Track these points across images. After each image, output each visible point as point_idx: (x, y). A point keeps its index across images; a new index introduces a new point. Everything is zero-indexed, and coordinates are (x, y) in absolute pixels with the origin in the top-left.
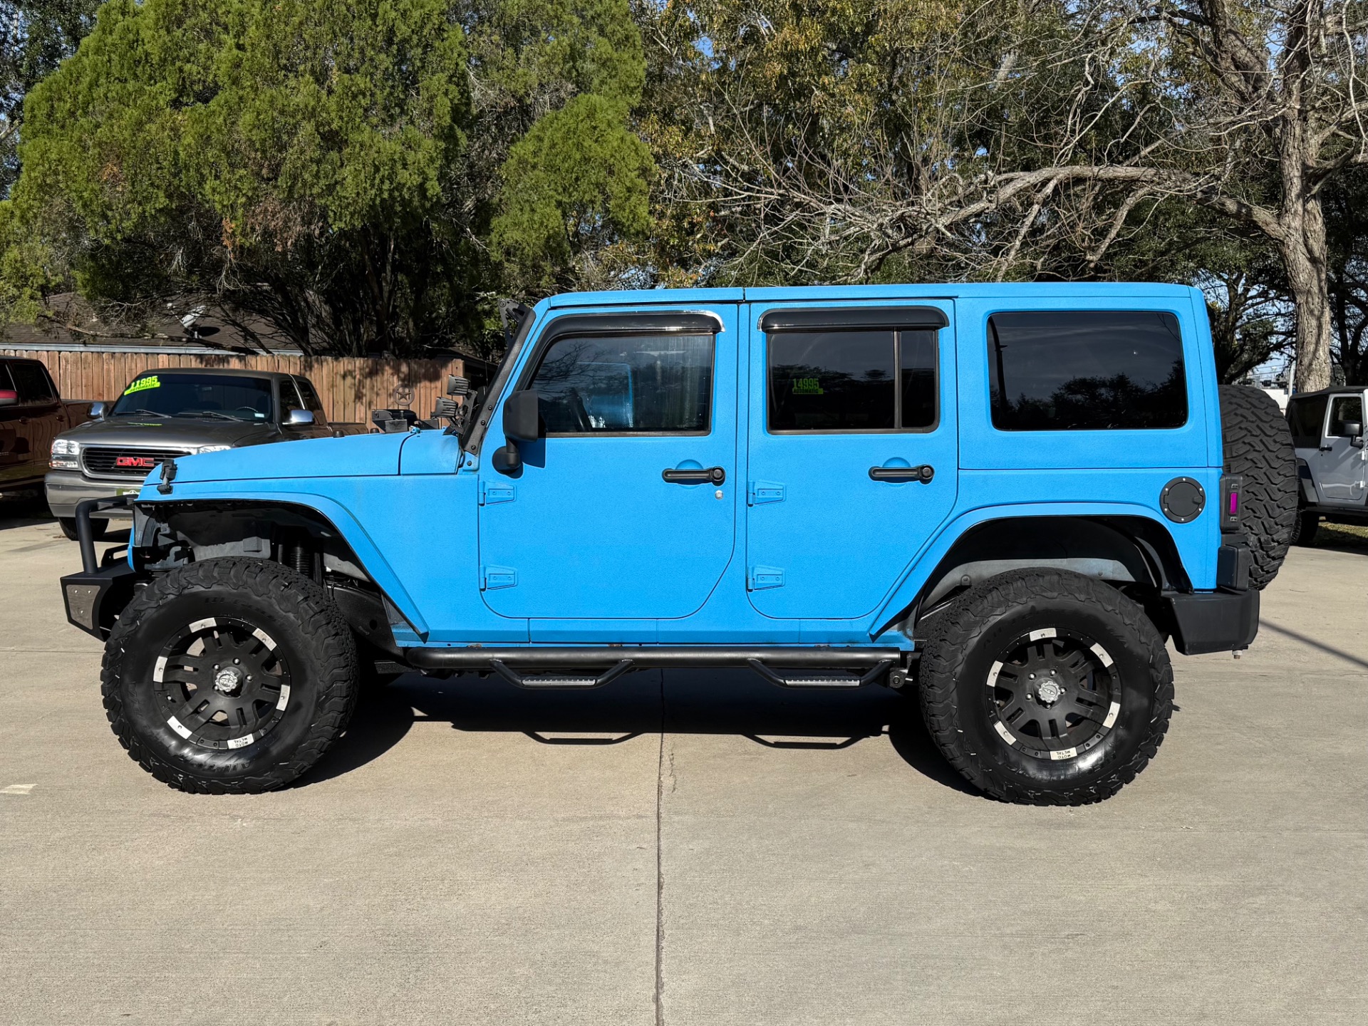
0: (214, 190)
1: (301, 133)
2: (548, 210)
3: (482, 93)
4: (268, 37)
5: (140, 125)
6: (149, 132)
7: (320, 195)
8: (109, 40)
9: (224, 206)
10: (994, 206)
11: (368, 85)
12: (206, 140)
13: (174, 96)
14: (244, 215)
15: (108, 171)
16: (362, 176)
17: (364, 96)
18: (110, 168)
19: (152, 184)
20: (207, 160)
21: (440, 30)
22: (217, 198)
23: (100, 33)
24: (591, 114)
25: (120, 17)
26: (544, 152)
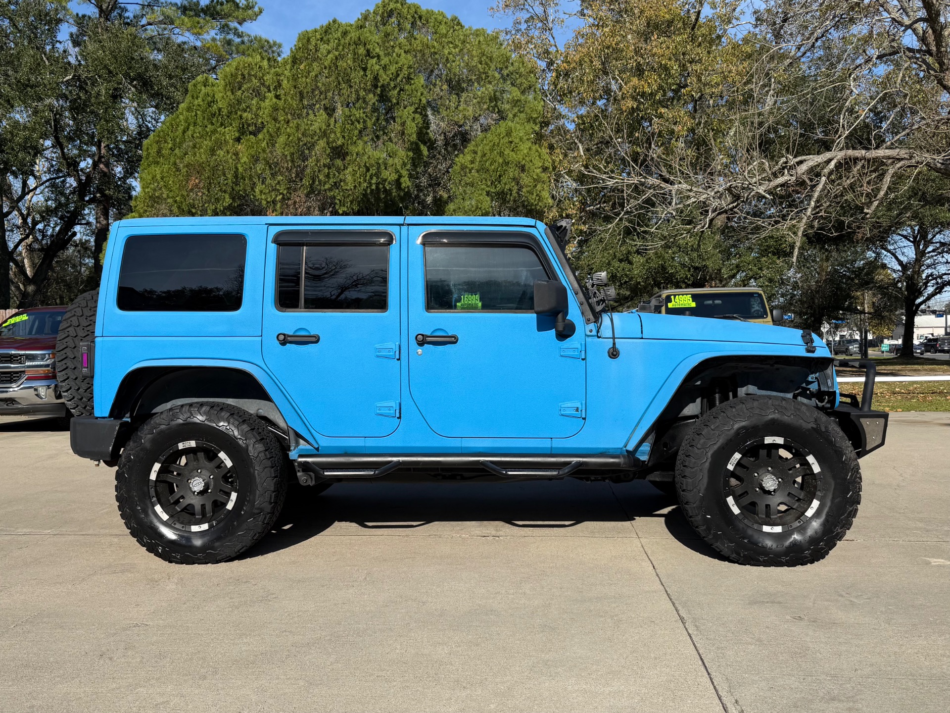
0: (261, 192)
1: (317, 147)
2: (481, 198)
3: (437, 125)
4: (295, 87)
5: (213, 151)
6: (219, 156)
7: (330, 190)
8: (196, 102)
9: (268, 202)
10: (794, 178)
11: (362, 115)
12: (255, 159)
13: (237, 135)
14: (281, 208)
15: (193, 182)
16: (358, 175)
17: (359, 122)
18: (193, 181)
19: (221, 190)
20: (256, 172)
21: (409, 79)
22: (263, 197)
23: (191, 98)
24: (509, 133)
25: (203, 88)
26: (478, 160)
